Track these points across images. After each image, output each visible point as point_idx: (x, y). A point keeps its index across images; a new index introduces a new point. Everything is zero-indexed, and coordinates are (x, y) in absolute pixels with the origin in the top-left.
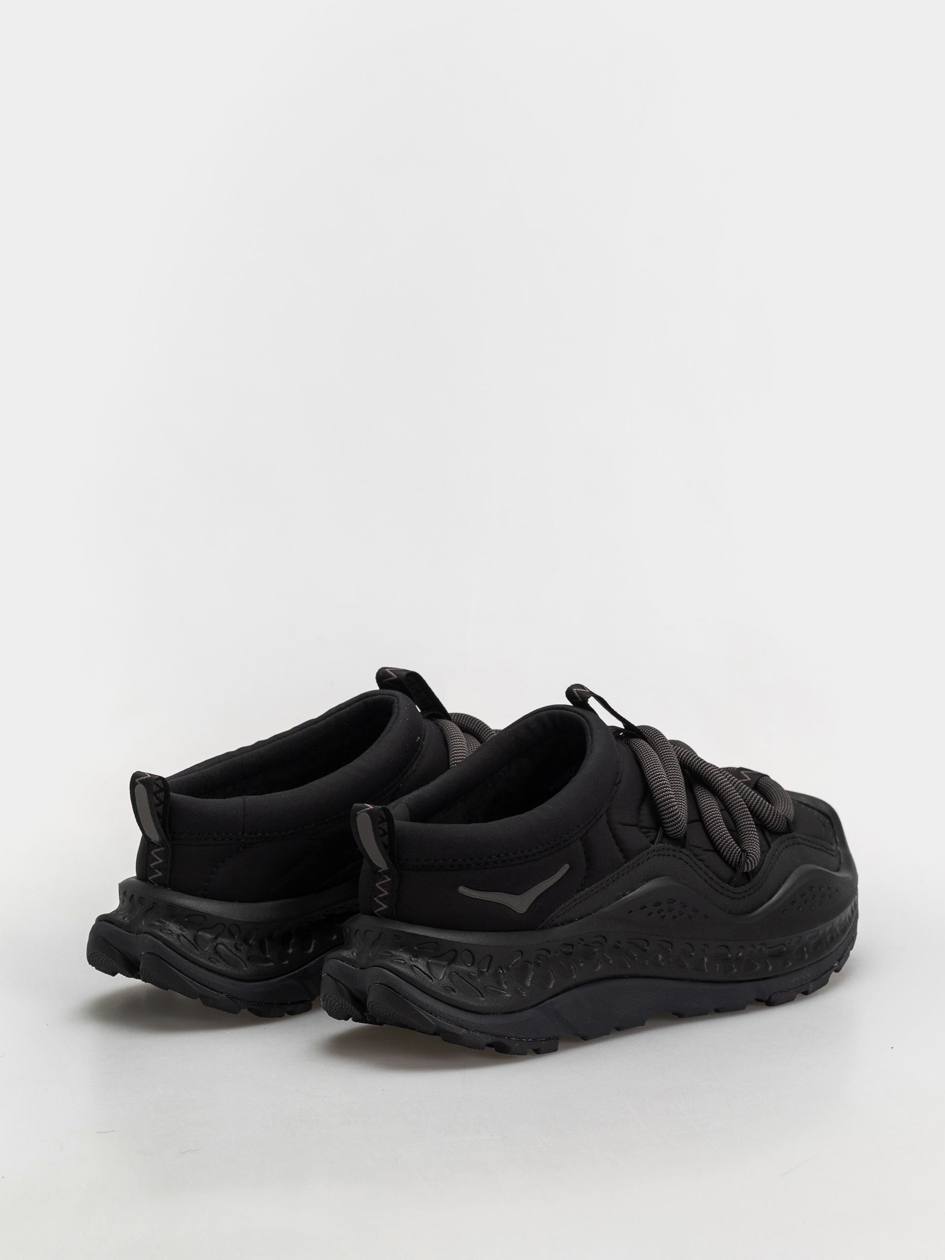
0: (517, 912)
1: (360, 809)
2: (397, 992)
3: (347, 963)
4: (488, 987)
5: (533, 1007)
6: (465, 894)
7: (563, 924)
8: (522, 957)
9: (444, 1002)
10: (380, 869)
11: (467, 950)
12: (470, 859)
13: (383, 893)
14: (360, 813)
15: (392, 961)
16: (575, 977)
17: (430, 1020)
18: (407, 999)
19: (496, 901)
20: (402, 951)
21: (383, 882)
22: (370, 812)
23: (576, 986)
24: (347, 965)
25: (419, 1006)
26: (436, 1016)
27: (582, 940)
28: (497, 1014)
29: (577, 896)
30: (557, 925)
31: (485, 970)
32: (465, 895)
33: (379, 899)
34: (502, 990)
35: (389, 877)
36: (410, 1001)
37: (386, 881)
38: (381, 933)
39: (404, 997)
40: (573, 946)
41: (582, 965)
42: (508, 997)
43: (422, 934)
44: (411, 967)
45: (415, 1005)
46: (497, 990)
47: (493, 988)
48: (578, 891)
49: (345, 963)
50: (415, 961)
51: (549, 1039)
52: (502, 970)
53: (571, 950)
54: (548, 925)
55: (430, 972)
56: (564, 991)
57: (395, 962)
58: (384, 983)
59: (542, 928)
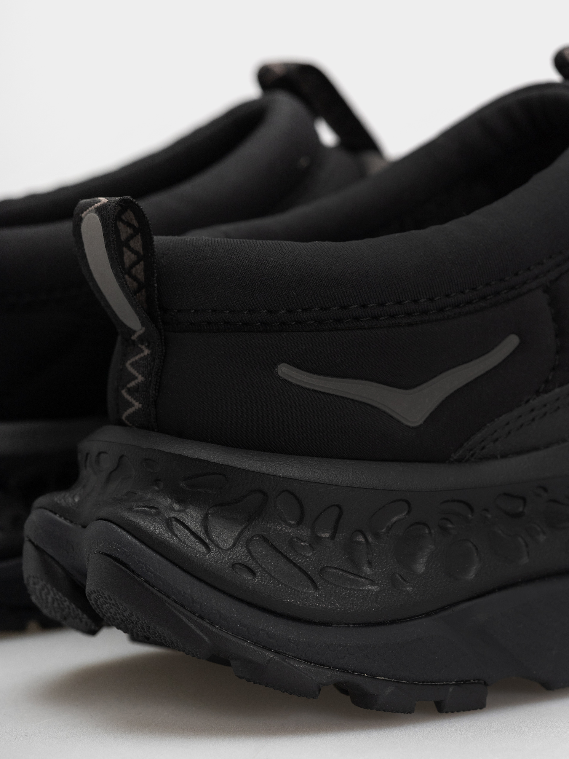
0: (403, 424)
1: (86, 207)
2: (133, 571)
3: (60, 516)
4: (331, 570)
5: (428, 614)
6: (290, 380)
7: (504, 456)
8: (409, 512)
9: (230, 596)
10: (134, 332)
11: (288, 491)
12: (303, 310)
13: (135, 378)
14: (86, 215)
15: (130, 509)
16: (525, 560)
17: (198, 632)
18: (153, 586)
19: (356, 398)
20: (158, 492)
21: (137, 358)
22: (100, 211)
23: (529, 580)
24: (61, 520)
25: (176, 602)
26: (212, 624)
27: (545, 490)
28: (347, 625)
29: (535, 402)
30: (493, 457)
31: (326, 535)
32: (291, 383)
33: (130, 391)
34: (359, 576)
35: (148, 347)
36: (160, 591)
37: (142, 355)
38: (122, 457)
39: (146, 582)
40: (524, 499)
41: (542, 538)
42: (372, 591)
43: (196, 457)
44: (168, 524)
45: (169, 598)
46: (349, 575)
47: (342, 573)
48: (538, 393)
49: (57, 517)
50: (179, 511)
51: (466, 682)
52: (365, 537)
53: (521, 509)
54: (472, 455)
55: (207, 532)
56: (501, 588)
57: (138, 512)
58: (108, 553)
59: (460, 461)
